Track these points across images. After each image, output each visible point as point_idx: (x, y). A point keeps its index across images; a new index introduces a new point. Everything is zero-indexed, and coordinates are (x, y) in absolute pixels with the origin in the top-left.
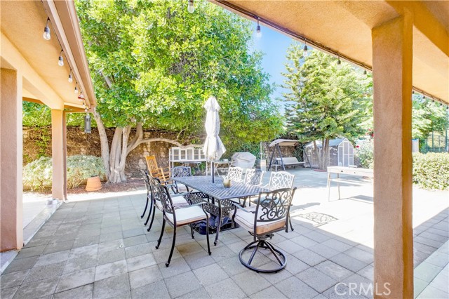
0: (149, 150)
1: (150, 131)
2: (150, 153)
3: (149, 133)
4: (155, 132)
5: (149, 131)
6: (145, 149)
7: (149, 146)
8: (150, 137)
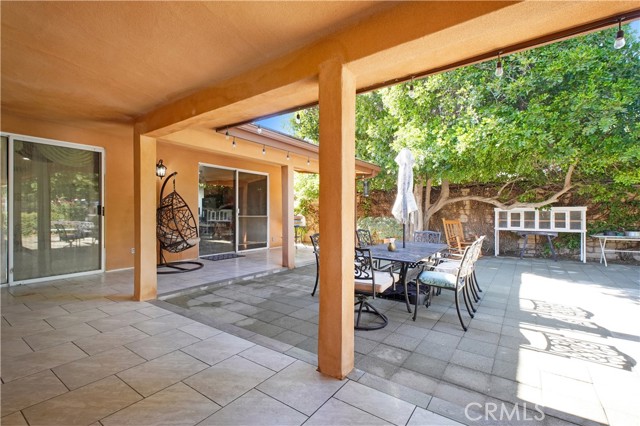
0: (467, 212)
1: (470, 187)
2: (469, 216)
3: (468, 190)
4: (476, 188)
5: (467, 187)
6: (462, 212)
7: (468, 207)
8: (469, 194)
